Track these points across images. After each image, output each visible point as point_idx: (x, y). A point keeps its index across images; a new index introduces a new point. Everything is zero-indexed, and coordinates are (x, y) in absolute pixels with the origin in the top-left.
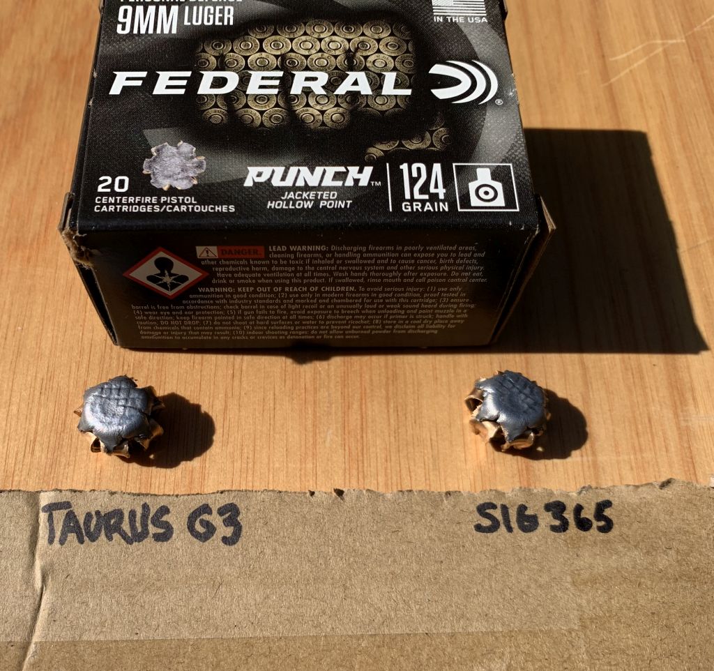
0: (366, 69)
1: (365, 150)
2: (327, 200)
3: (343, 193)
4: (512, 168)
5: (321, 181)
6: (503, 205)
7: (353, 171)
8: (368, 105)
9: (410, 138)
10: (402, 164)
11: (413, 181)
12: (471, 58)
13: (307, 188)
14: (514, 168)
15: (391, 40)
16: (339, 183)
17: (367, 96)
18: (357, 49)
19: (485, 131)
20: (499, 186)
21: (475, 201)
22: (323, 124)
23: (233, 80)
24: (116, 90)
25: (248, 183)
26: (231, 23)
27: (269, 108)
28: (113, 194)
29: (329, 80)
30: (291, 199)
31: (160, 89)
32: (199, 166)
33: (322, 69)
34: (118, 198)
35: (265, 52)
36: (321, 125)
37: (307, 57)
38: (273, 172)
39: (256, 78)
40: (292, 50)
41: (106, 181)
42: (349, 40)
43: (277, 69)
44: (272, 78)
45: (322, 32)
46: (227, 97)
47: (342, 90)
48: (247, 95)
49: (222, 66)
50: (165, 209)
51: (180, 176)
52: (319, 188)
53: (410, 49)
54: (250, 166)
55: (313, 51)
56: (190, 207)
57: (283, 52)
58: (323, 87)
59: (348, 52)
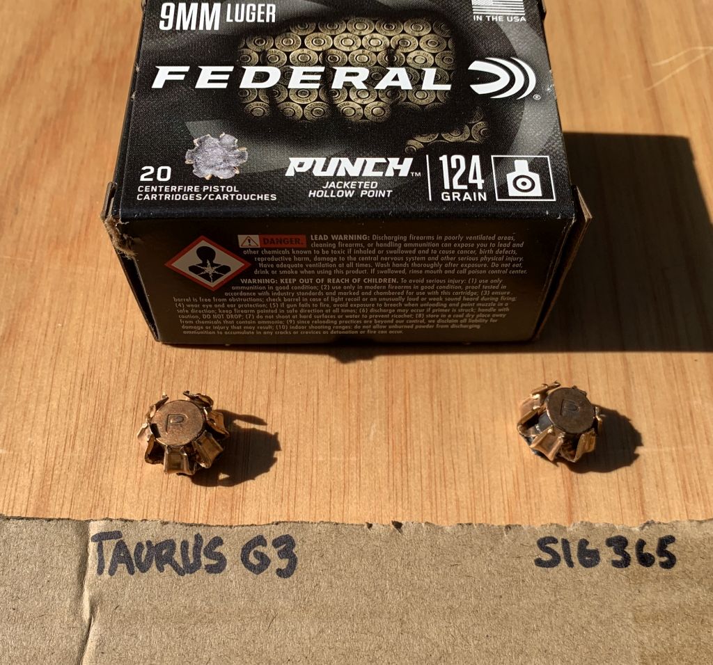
0: (406, 65)
1: (406, 142)
2: (368, 190)
3: (383, 183)
4: (549, 160)
5: (362, 172)
6: (541, 195)
7: (394, 162)
8: (407, 100)
9: (449, 131)
10: (441, 156)
11: (452, 172)
12: (510, 55)
13: (348, 178)
14: (551, 159)
15: (431, 37)
16: (380, 174)
17: (407, 91)
18: (397, 47)
19: (523, 125)
20: (536, 177)
21: (512, 192)
22: (364, 117)
23: (275, 75)
24: (158, 83)
25: (290, 173)
26: (273, 20)
27: (311, 102)
28: (156, 183)
29: (370, 75)
30: (332, 188)
31: (202, 83)
32: (241, 156)
33: (363, 64)
34: (161, 187)
35: (306, 48)
36: (362, 119)
37: (348, 53)
38: (315, 162)
39: (298, 73)
40: (333, 47)
41: (149, 170)
42: (390, 38)
43: (318, 64)
44: (313, 73)
45: (363, 30)
46: (269, 91)
47: (382, 85)
48: (289, 90)
49: (264, 61)
50: (208, 197)
51: (222, 166)
52: (360, 178)
53: (450, 47)
54: (292, 157)
55: (354, 48)
56: (232, 195)
57: (324, 48)
58: (364, 82)
59: (388, 49)
